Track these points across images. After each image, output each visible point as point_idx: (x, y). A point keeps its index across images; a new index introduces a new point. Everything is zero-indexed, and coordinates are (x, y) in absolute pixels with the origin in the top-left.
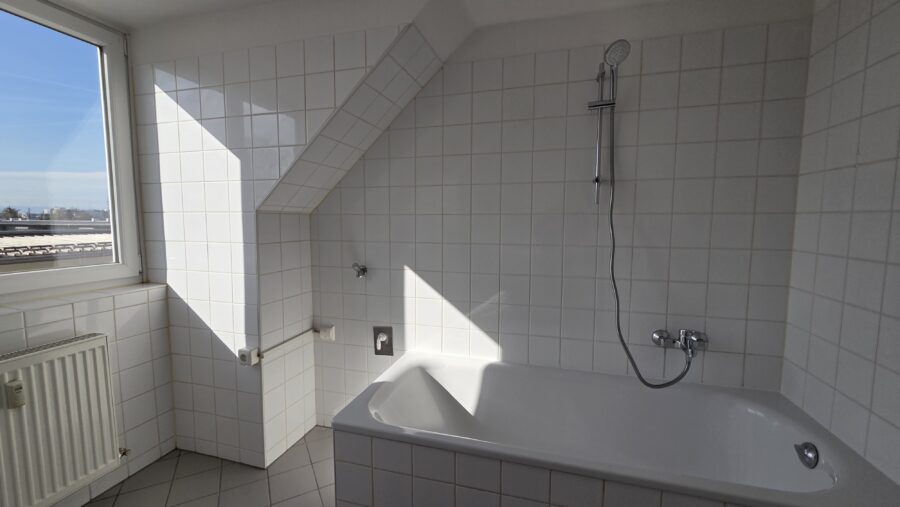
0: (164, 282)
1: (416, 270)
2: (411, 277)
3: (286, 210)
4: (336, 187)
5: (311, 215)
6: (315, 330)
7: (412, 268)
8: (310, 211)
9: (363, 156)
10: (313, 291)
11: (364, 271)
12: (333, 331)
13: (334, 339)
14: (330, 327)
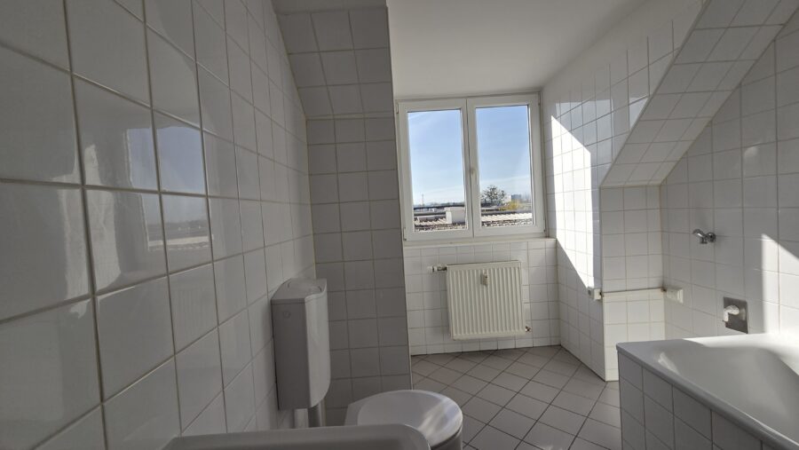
0: (554, 237)
1: (778, 240)
2: (770, 247)
3: (628, 184)
4: (682, 158)
5: (660, 186)
6: (664, 290)
7: (772, 237)
8: (659, 182)
9: (711, 122)
10: (663, 254)
11: (712, 238)
12: (680, 294)
13: (682, 301)
14: (678, 289)
